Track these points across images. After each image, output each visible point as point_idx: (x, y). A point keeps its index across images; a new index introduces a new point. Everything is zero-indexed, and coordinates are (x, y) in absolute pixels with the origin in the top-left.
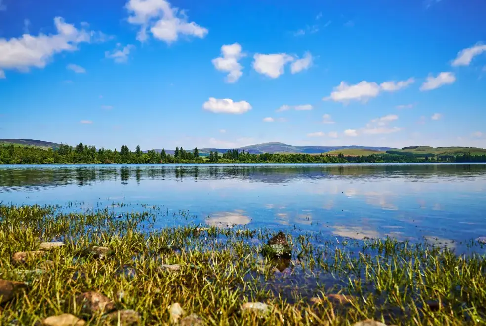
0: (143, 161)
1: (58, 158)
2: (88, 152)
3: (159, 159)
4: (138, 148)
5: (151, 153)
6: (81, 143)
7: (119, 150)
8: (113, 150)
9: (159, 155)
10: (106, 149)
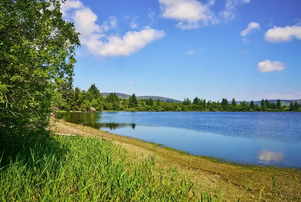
0: (237, 110)
1: (183, 108)
2: (201, 103)
3: (249, 108)
4: (234, 100)
5: (243, 104)
6: (197, 98)
7: (220, 101)
8: (217, 102)
9: (249, 105)
10: (212, 101)
